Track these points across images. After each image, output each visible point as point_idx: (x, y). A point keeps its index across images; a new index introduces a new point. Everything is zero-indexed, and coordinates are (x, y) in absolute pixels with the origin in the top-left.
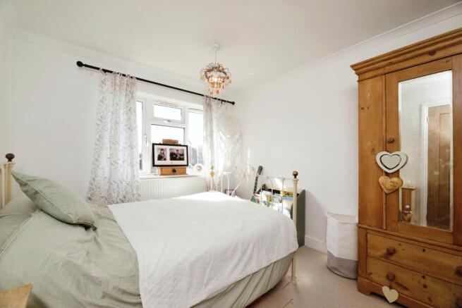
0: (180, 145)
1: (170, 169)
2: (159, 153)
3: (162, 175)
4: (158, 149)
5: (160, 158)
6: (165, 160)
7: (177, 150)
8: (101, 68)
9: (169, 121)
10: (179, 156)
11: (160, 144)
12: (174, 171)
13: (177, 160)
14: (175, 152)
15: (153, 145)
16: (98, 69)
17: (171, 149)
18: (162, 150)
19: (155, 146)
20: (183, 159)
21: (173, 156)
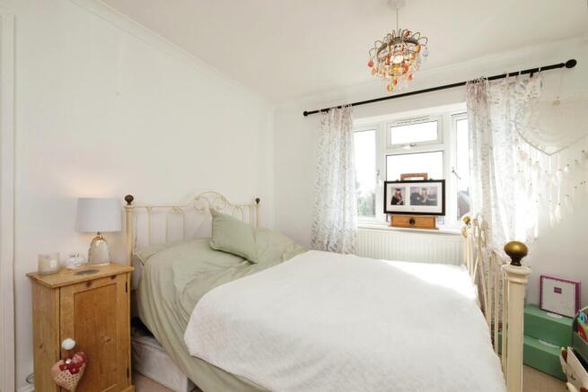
0: (431, 181)
1: (406, 218)
2: (394, 194)
3: (393, 225)
4: (392, 188)
5: (395, 201)
6: (402, 204)
7: (424, 189)
8: (320, 109)
9: (411, 146)
10: (426, 198)
11: (397, 182)
12: (412, 221)
13: (423, 204)
14: (421, 193)
15: (386, 183)
16: (317, 112)
17: (412, 188)
18: (399, 190)
19: (388, 185)
20: (434, 204)
21: (415, 199)
